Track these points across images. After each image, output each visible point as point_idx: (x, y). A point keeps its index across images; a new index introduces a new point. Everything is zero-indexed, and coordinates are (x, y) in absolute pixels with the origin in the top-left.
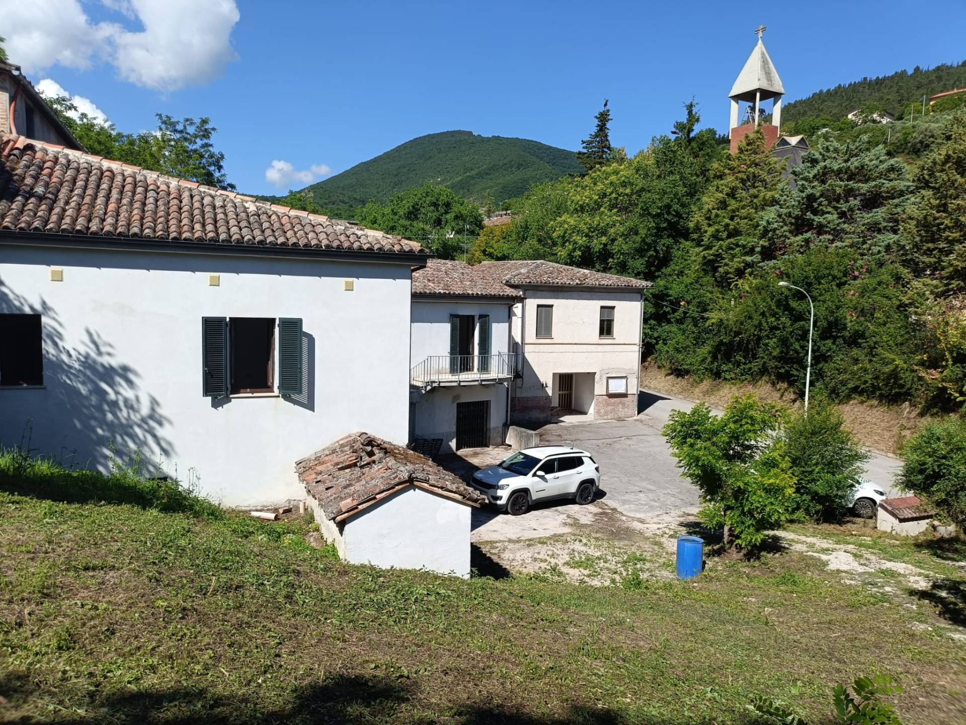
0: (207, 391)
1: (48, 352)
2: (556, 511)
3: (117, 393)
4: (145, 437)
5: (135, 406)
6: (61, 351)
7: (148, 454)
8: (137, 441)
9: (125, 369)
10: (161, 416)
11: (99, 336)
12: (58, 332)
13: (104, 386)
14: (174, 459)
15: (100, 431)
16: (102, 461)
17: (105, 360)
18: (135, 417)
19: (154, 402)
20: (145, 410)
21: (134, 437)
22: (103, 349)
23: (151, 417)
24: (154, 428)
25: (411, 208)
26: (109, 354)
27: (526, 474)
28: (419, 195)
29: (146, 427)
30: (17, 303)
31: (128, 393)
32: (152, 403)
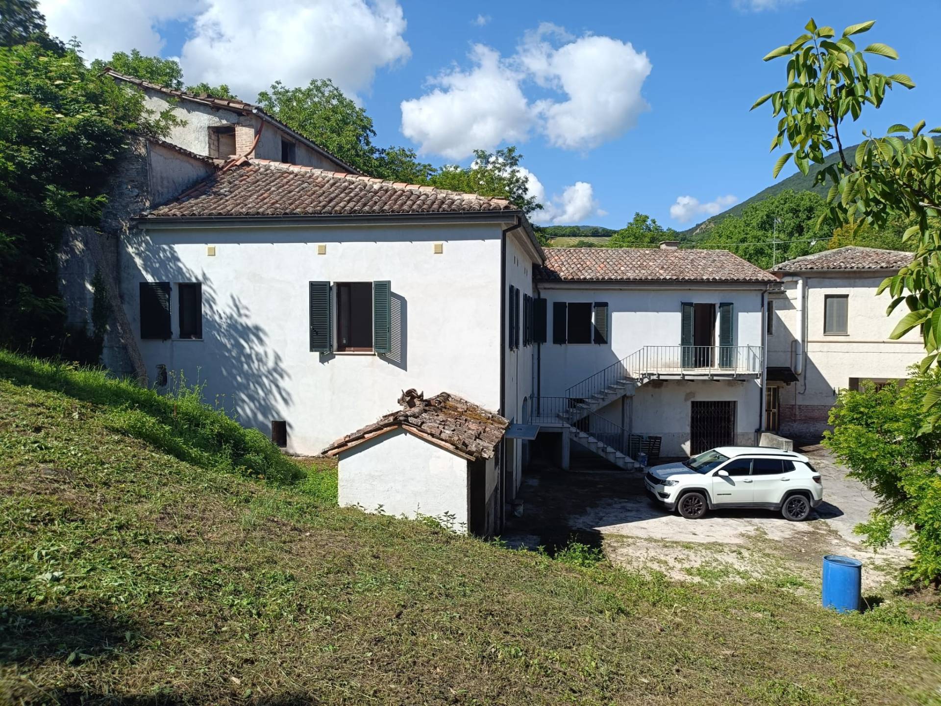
0: (313, 348)
1: (207, 314)
2: (748, 522)
3: (251, 348)
4: (270, 386)
5: (264, 359)
6: (214, 313)
7: (273, 402)
8: (265, 390)
9: (257, 328)
10: (282, 370)
11: (239, 301)
12: (213, 298)
13: (242, 342)
14: (292, 409)
15: (239, 379)
16: (240, 403)
17: (243, 320)
18: (264, 370)
19: (278, 358)
20: (271, 364)
21: (262, 386)
22: (242, 311)
23: (275, 370)
24: (277, 380)
25: (765, 217)
26: (246, 316)
27: (704, 473)
28: (776, 203)
29: (271, 377)
30: (188, 275)
31: (259, 349)
32: (276, 358)
